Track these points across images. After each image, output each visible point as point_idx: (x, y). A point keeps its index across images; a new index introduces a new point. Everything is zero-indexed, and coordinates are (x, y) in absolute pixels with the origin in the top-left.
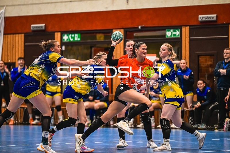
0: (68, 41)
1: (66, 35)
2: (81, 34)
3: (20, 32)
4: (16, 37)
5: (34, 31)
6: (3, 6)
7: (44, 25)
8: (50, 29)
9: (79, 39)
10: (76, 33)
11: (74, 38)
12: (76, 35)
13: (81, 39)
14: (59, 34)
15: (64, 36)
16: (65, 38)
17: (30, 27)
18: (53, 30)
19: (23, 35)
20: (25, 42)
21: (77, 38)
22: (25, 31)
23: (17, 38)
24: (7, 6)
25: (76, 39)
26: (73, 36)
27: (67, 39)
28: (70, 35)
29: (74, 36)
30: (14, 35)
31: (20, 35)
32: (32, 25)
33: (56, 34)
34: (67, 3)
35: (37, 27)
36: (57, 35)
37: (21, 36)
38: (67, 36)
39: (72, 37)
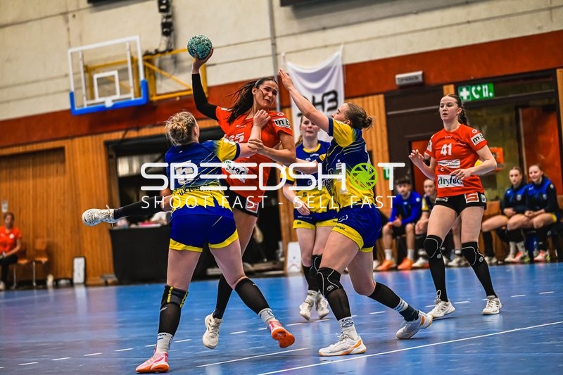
0: (470, 100)
1: (464, 89)
2: (495, 83)
3: (375, 90)
4: (368, 101)
5: (402, 87)
6: (338, 45)
7: (420, 73)
8: (433, 80)
9: (491, 94)
10: (485, 83)
11: (480, 93)
12: (485, 87)
13: (496, 94)
14: (451, 88)
15: (462, 90)
16: (464, 94)
17: (394, 79)
18: (438, 81)
19: (381, 97)
20: (387, 110)
21: (487, 92)
22: (386, 88)
23: (371, 103)
24: (346, 43)
25: (485, 94)
26: (479, 88)
27: (468, 97)
28: (473, 89)
29: (482, 90)
30: (366, 99)
31: (375, 97)
32: (398, 76)
33: (445, 87)
34: (460, 27)
35: (407, 79)
36: (448, 89)
37: (378, 99)
38: (468, 90)
39: (477, 92)
